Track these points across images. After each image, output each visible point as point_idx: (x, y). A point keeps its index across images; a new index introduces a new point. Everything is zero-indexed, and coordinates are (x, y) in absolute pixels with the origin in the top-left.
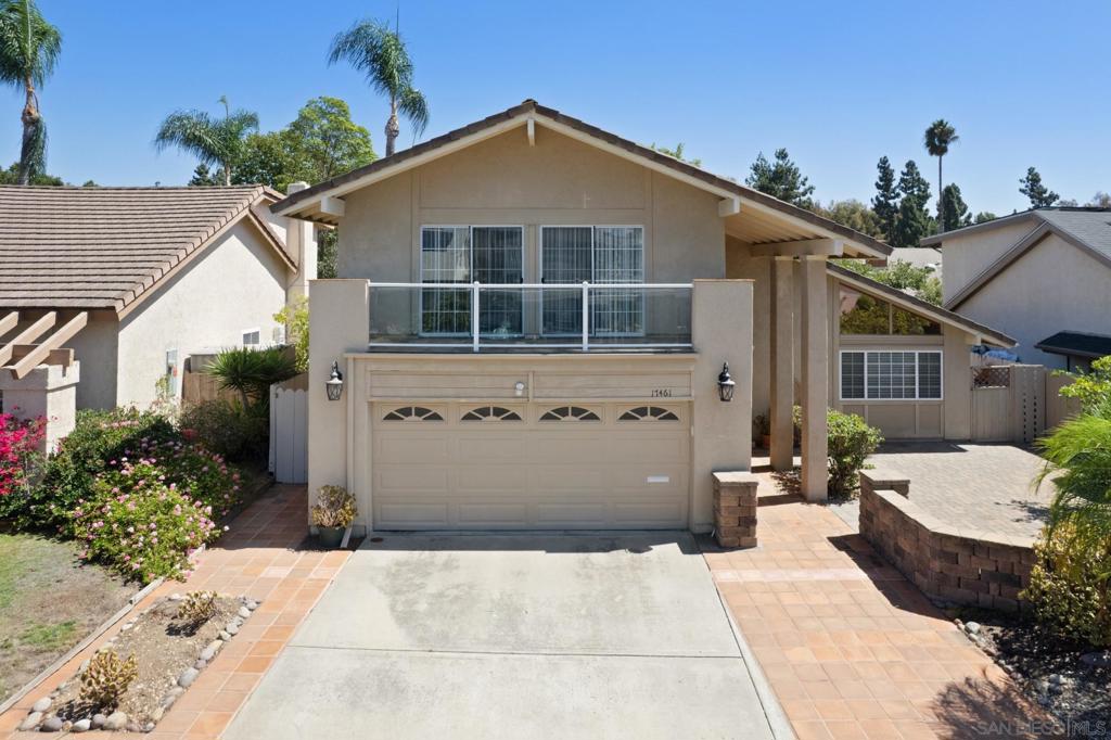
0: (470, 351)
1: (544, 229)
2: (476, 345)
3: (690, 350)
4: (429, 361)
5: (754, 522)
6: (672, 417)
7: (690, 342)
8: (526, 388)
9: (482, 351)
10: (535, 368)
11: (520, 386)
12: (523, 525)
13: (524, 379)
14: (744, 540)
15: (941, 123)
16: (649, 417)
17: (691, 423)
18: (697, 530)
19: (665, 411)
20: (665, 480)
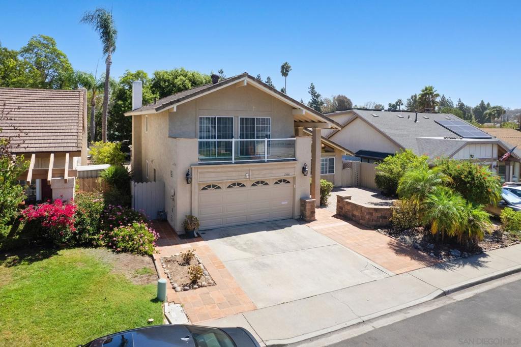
0: (231, 163)
1: (241, 118)
2: (233, 161)
3: (295, 160)
4: (218, 167)
5: (314, 212)
6: (288, 182)
7: (294, 157)
8: (249, 175)
9: (236, 163)
10: (252, 168)
11: (247, 175)
12: (246, 223)
13: (248, 172)
14: (312, 218)
15: (286, 63)
16: (282, 183)
17: (294, 183)
18: (296, 218)
19: (286, 180)
20: (286, 203)
